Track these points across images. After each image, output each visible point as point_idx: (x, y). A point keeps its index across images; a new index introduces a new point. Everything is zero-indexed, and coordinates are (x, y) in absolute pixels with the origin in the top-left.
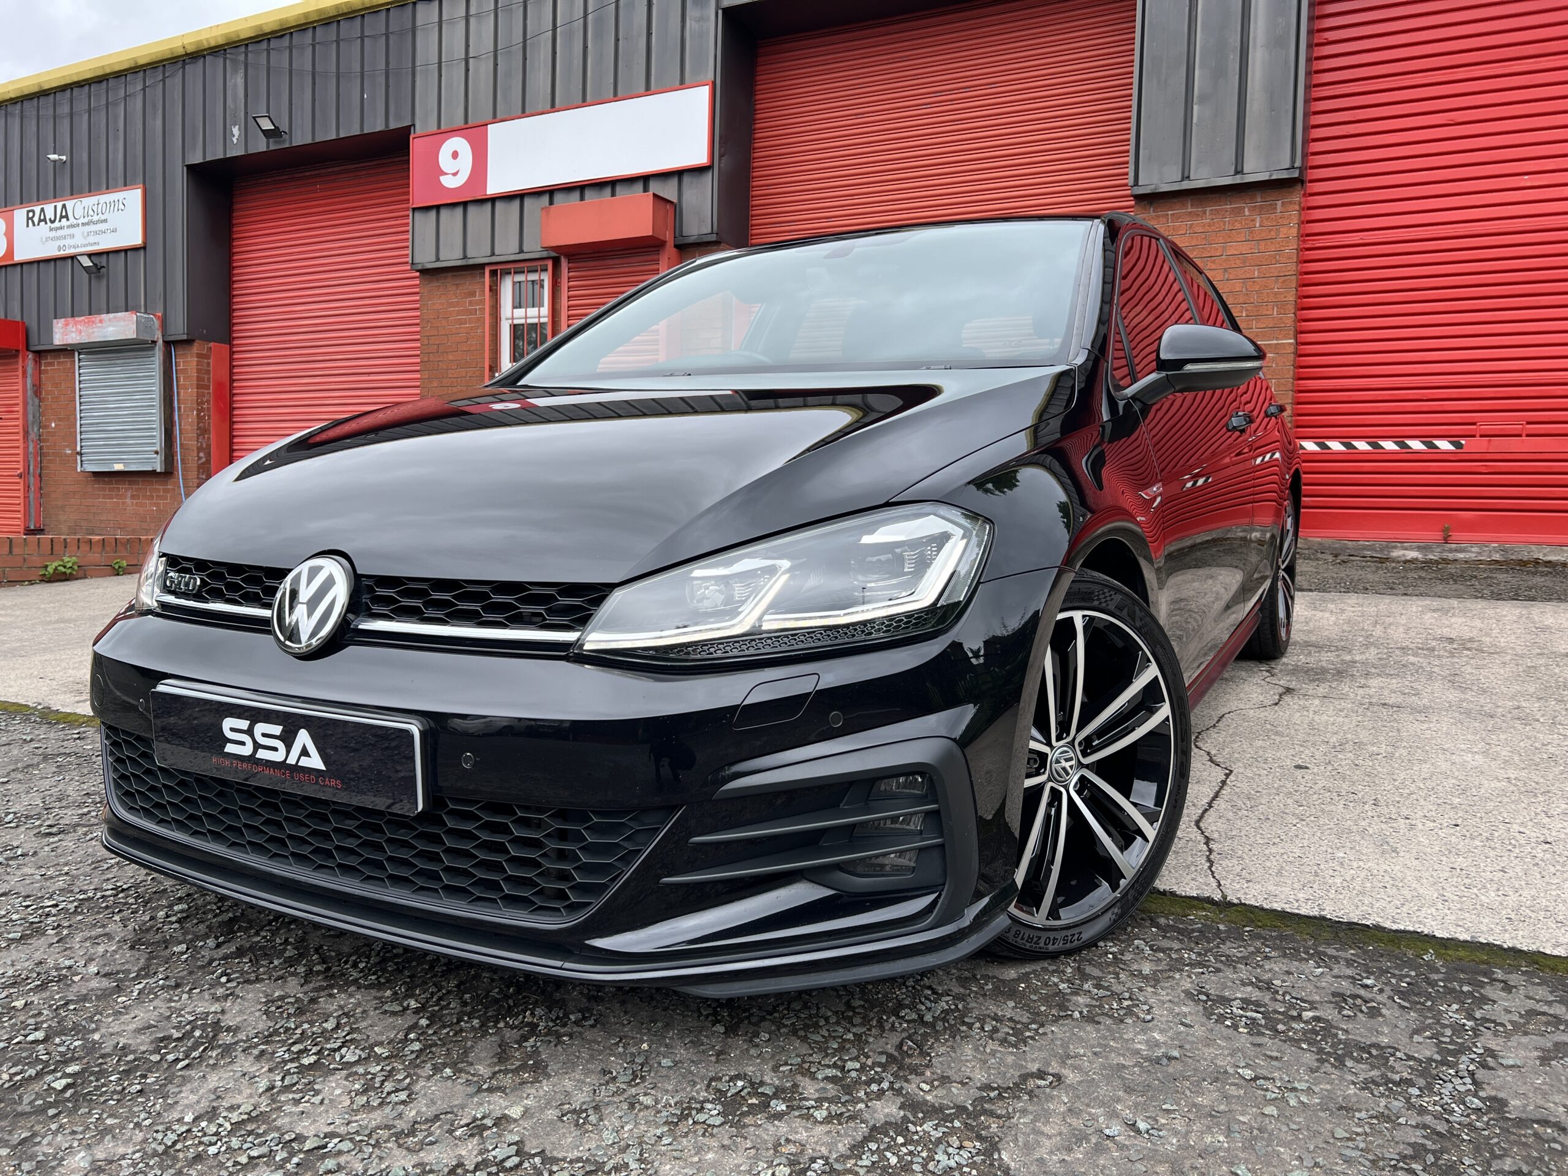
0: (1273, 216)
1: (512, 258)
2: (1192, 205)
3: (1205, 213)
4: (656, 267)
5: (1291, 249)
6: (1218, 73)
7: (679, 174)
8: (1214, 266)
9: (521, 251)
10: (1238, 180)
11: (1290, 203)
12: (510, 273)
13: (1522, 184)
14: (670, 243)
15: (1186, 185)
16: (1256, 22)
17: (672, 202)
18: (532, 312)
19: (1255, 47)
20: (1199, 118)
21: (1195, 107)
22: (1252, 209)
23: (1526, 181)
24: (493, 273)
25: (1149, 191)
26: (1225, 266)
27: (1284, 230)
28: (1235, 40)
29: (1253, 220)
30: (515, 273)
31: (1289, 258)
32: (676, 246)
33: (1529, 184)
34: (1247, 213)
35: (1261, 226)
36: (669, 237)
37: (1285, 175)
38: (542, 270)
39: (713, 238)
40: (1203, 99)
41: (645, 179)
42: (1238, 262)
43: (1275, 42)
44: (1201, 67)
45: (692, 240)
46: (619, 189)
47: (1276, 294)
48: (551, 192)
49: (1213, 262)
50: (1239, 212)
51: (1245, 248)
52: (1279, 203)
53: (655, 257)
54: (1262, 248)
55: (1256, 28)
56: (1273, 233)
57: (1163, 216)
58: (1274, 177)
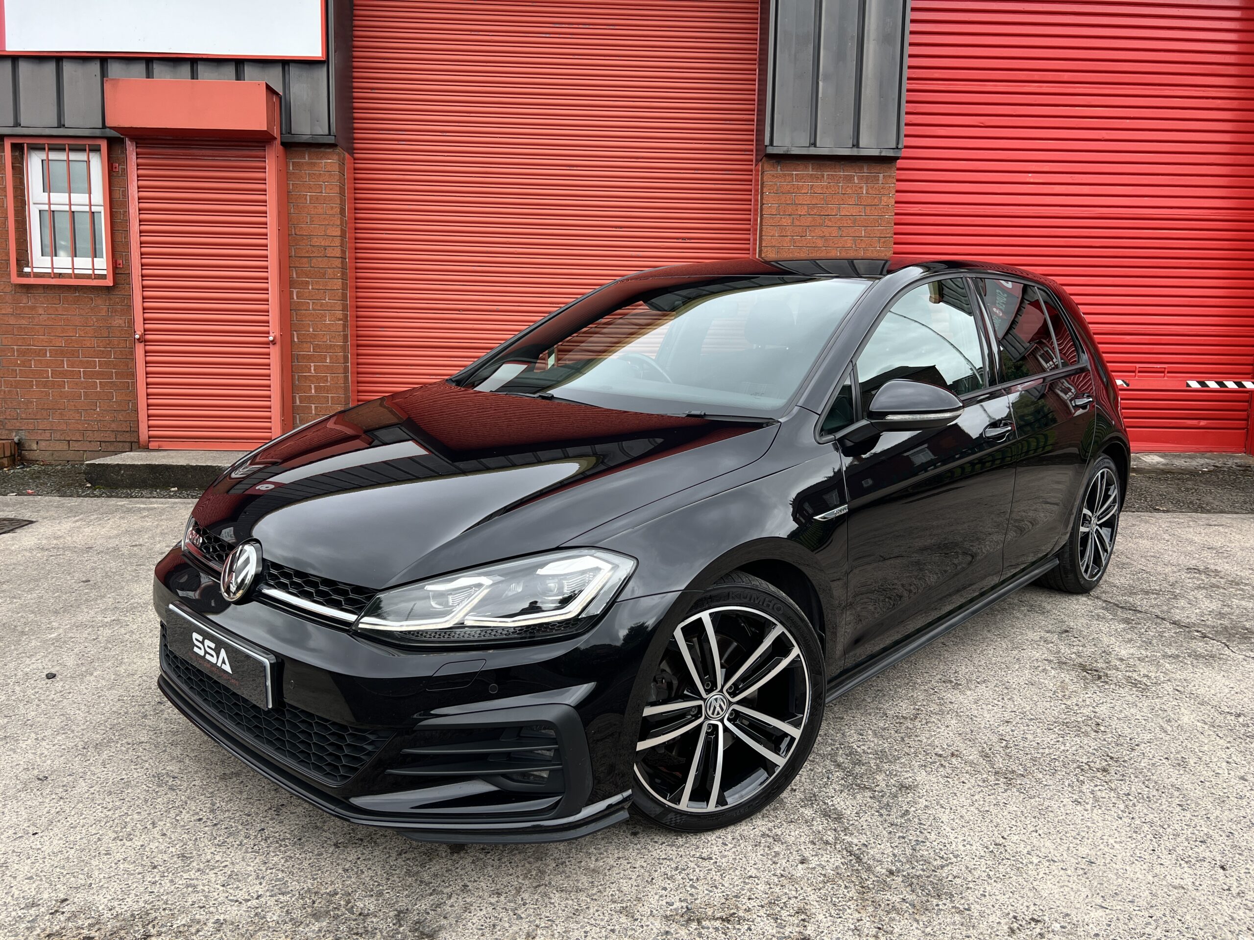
0: (876, 186)
1: (47, 132)
2: (813, 169)
3: (823, 176)
4: (261, 164)
5: (889, 216)
6: (840, 56)
7: (285, 63)
8: (830, 224)
9: (61, 125)
10: (855, 152)
11: (890, 176)
12: (44, 149)
13: (1028, 180)
14: (278, 141)
15: (813, 151)
16: (869, 19)
17: (277, 94)
18: (80, 199)
19: (868, 40)
20: (823, 93)
21: (821, 83)
22: (861, 178)
23: (1030, 178)
24: (18, 148)
25: (782, 152)
26: (838, 224)
27: (885, 199)
28: (853, 31)
29: (861, 188)
30: (50, 149)
31: (888, 223)
32: (283, 144)
33: (1032, 180)
34: (856, 181)
35: (867, 193)
36: (276, 133)
37: (891, 154)
38: (91, 150)
39: (331, 140)
40: (827, 78)
41: (239, 64)
42: (849, 222)
43: (885, 39)
44: (824, 48)
45: (304, 139)
46: (201, 68)
47: (878, 251)
48: (104, 59)
49: (830, 220)
50: (850, 179)
51: (854, 211)
52: (881, 175)
53: (261, 153)
54: (868, 212)
55: (869, 23)
56: (876, 200)
57: (789, 175)
58: (883, 154)
